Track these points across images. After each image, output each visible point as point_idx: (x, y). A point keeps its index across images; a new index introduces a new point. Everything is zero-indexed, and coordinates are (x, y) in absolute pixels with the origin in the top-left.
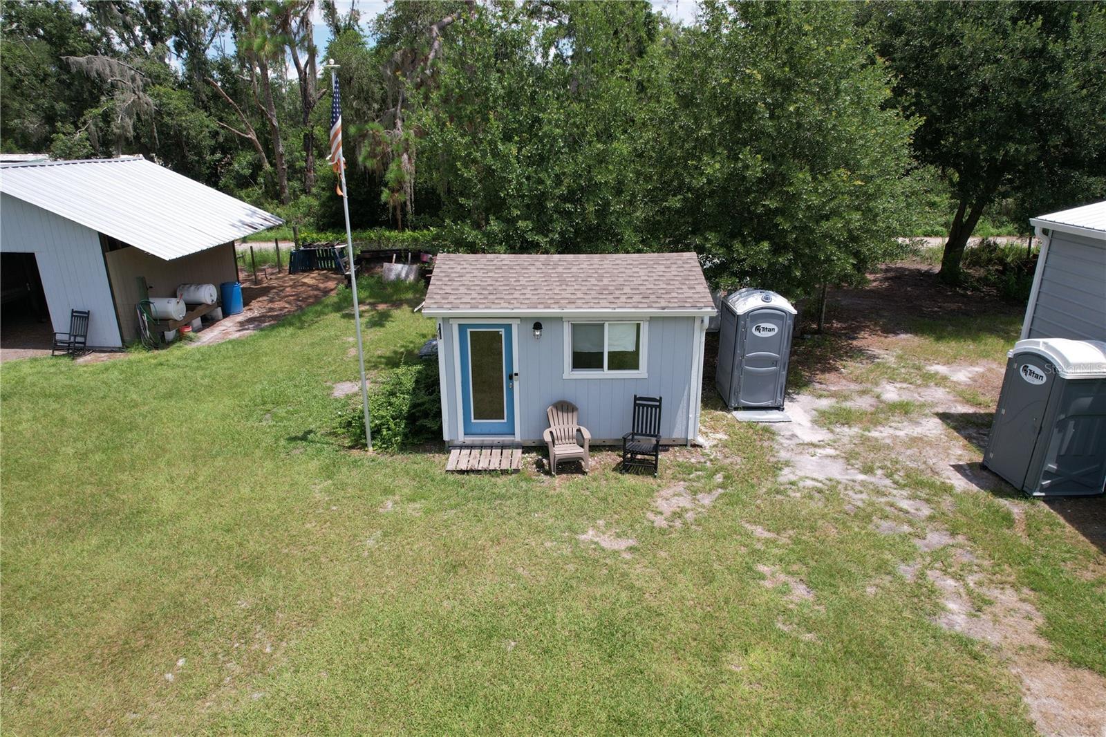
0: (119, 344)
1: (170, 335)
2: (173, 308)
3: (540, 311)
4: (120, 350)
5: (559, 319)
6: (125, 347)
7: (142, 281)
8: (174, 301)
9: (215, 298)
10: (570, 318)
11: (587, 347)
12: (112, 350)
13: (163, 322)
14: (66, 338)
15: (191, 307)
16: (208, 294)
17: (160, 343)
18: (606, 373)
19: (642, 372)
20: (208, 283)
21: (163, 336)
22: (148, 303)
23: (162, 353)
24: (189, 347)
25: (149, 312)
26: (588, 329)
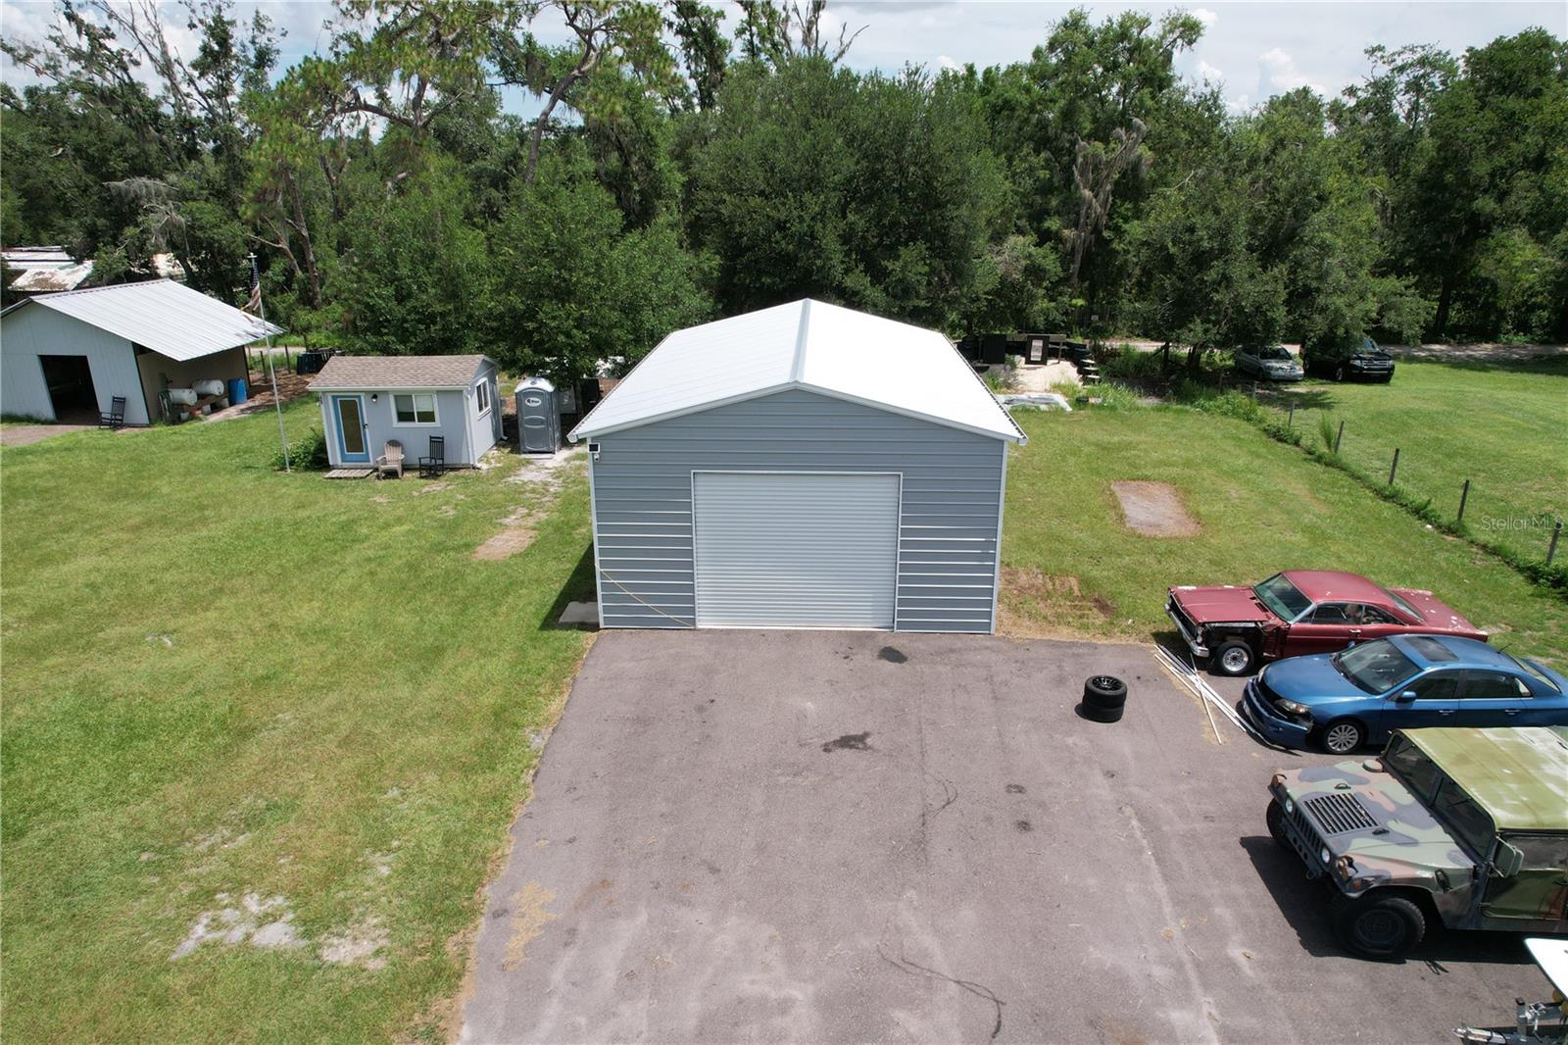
0: (147, 421)
1: (184, 416)
2: (188, 396)
3: (373, 388)
4: (148, 426)
5: (386, 392)
6: (151, 423)
7: (163, 375)
8: (187, 391)
9: (222, 391)
10: (393, 391)
11: (405, 409)
12: (142, 426)
13: (180, 406)
14: (109, 416)
15: (202, 397)
16: (216, 387)
17: (176, 420)
18: (416, 424)
19: (437, 424)
20: (216, 379)
21: (179, 417)
22: (167, 392)
23: (177, 428)
24: (196, 424)
25: (168, 398)
26: (403, 398)
